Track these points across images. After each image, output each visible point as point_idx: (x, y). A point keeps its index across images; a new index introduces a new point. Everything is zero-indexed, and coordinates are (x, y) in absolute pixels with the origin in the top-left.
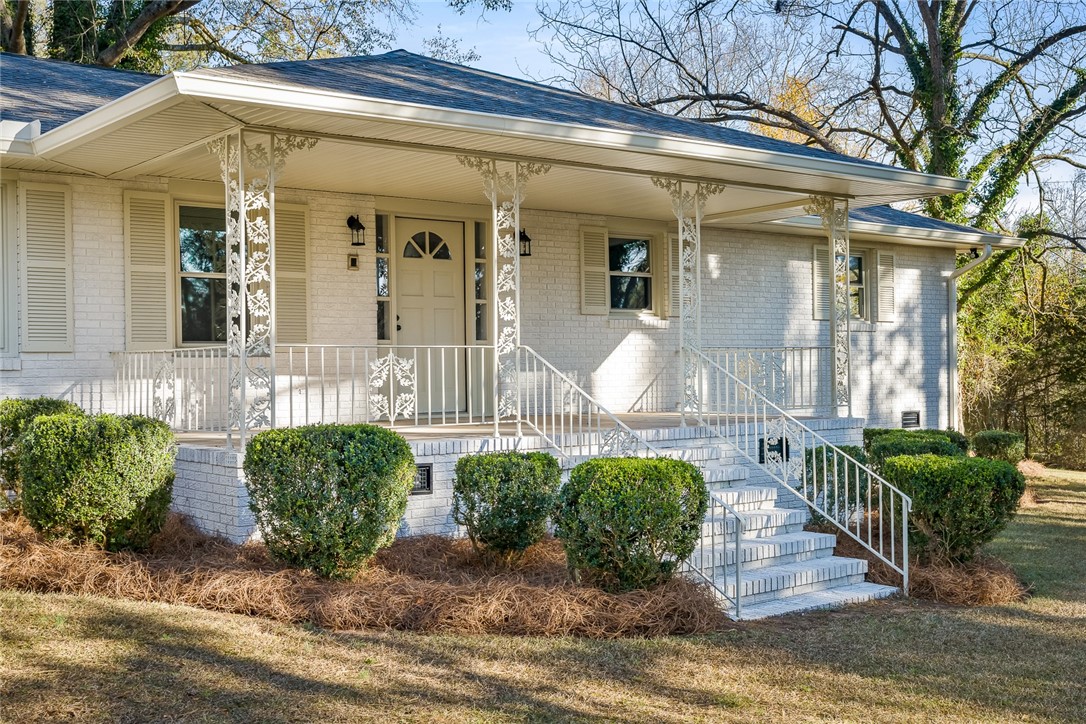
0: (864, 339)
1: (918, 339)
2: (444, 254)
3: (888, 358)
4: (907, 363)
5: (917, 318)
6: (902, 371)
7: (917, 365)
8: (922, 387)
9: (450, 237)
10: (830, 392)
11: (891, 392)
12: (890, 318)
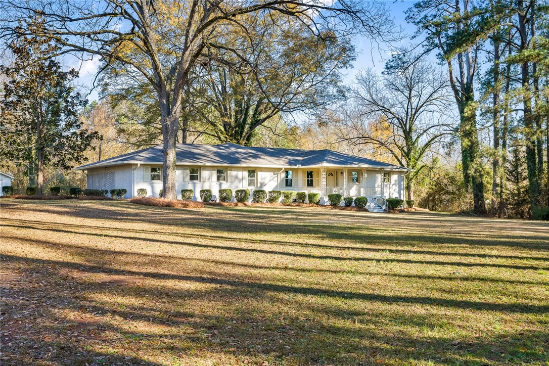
0: (388, 186)
1: (397, 186)
2: (332, 175)
3: (392, 188)
4: (395, 189)
5: (397, 182)
6: (394, 190)
7: (397, 190)
8: (398, 193)
9: (333, 174)
10: (382, 193)
11: (393, 194)
12: (393, 182)
